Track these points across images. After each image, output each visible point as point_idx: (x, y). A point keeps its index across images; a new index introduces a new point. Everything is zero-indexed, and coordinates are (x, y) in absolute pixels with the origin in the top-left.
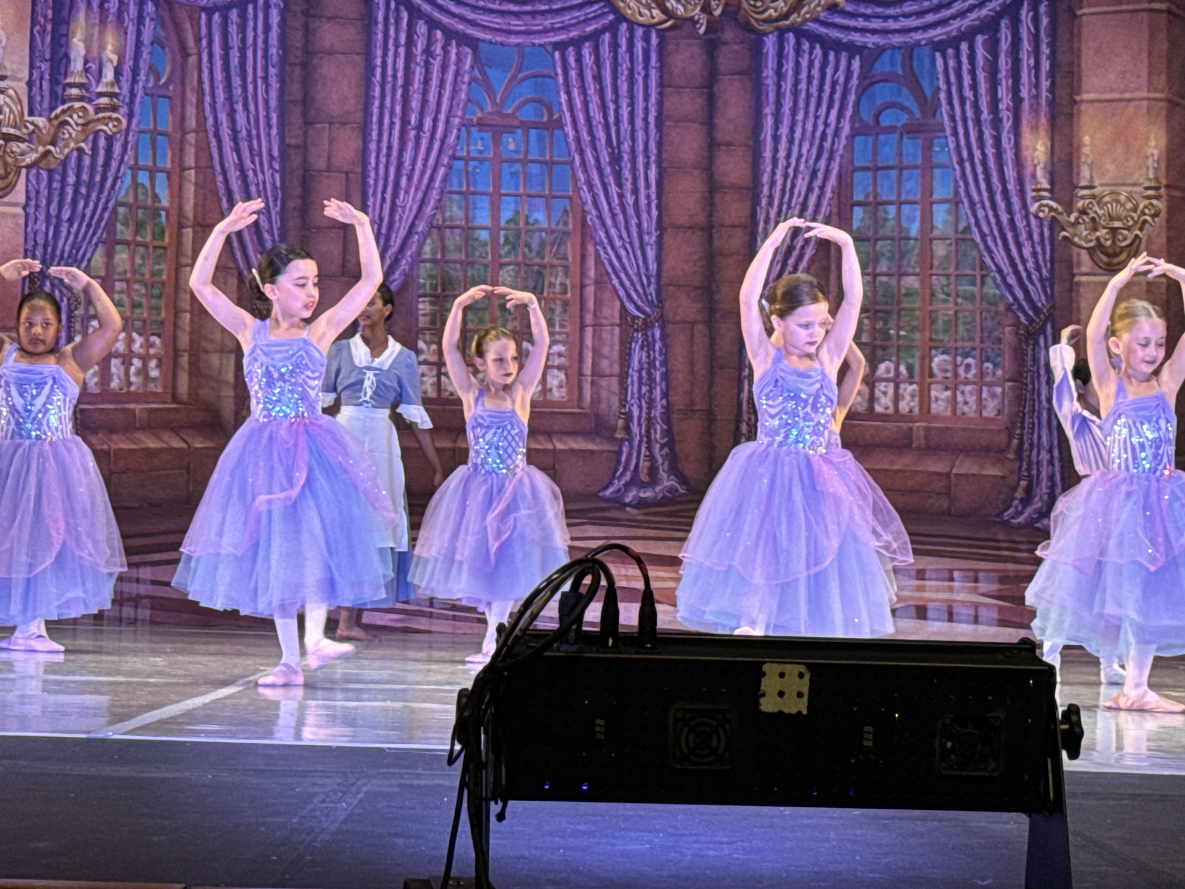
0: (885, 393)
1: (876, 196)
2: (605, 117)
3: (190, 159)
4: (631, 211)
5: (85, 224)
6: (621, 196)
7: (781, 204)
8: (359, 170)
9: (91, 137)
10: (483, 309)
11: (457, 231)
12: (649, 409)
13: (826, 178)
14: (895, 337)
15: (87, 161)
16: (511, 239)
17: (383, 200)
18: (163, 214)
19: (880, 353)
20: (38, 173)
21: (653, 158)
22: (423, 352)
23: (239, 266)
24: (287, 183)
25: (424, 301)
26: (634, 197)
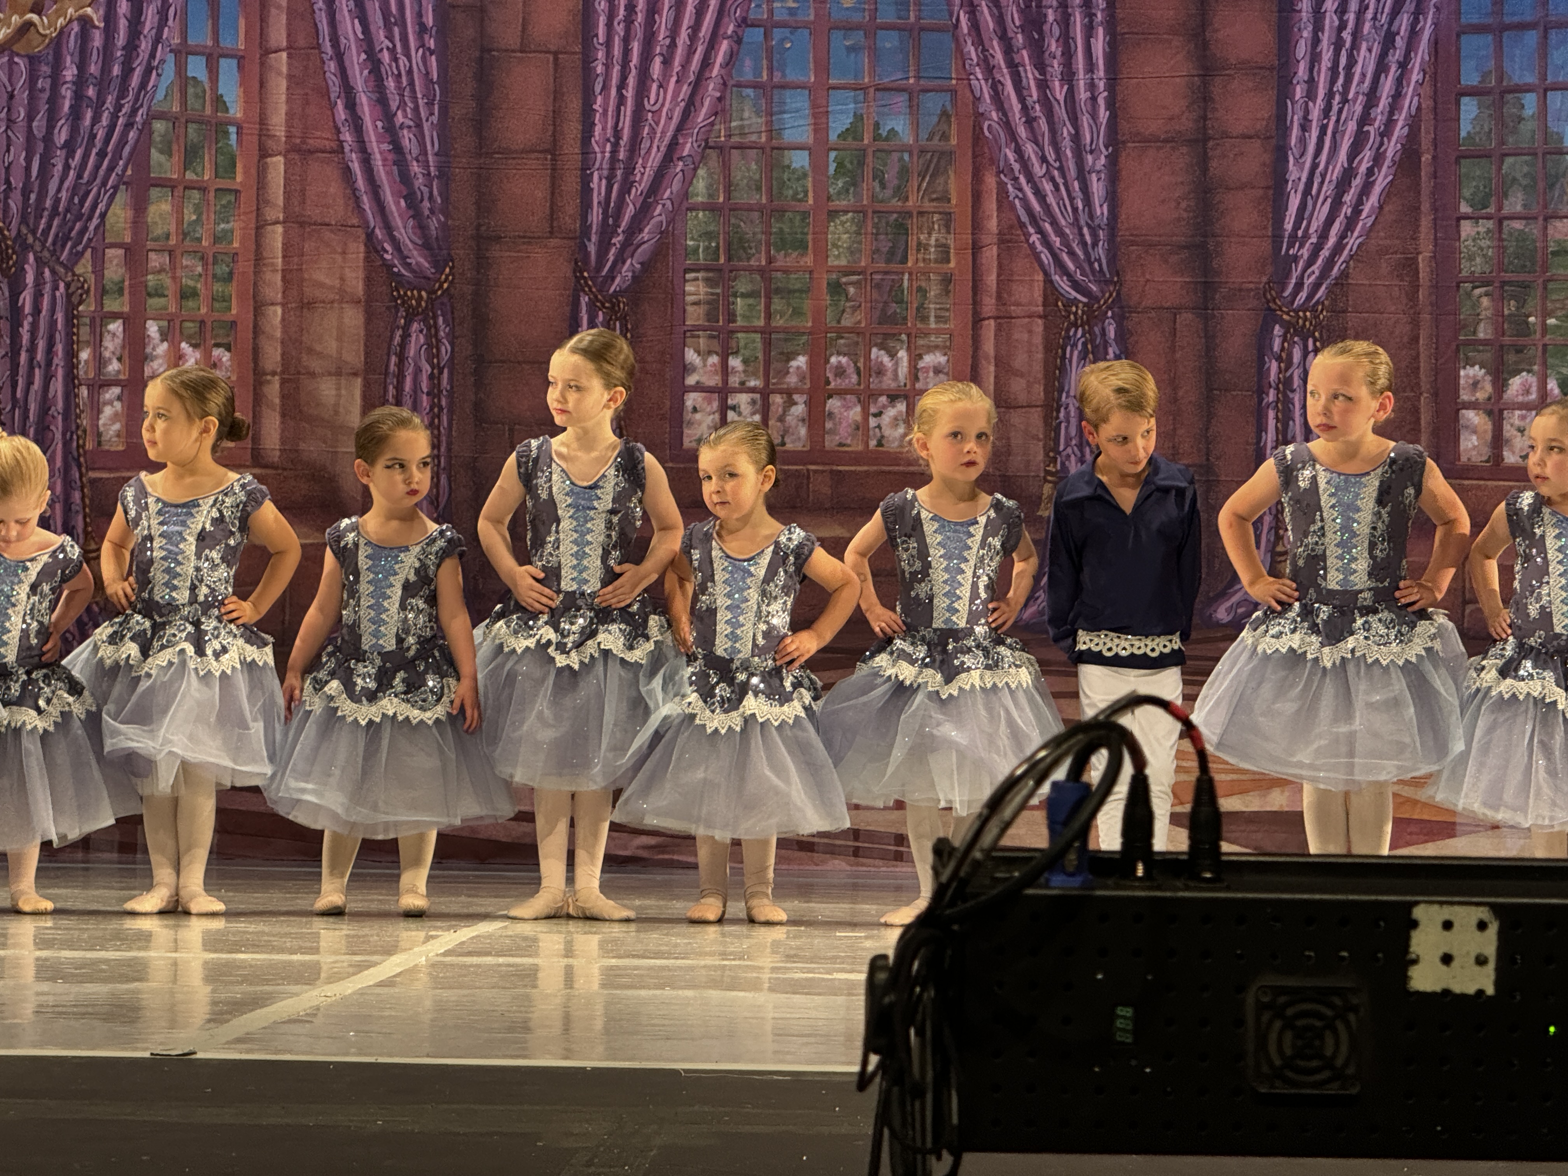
1: (1500, 79)
3: (278, 35)
4: (1061, 112)
5: (94, 151)
6: (1043, 85)
7: (1330, 95)
8: (578, 48)
10: (801, 291)
11: (753, 153)
13: (1410, 47)
14: (1539, 329)
15: (97, 40)
16: (849, 166)
17: (621, 99)
18: (233, 130)
19: (1511, 358)
20: (11, 62)
21: (1099, 15)
22: (694, 369)
23: (367, 222)
24: (451, 73)
25: (696, 279)
26: (1066, 87)
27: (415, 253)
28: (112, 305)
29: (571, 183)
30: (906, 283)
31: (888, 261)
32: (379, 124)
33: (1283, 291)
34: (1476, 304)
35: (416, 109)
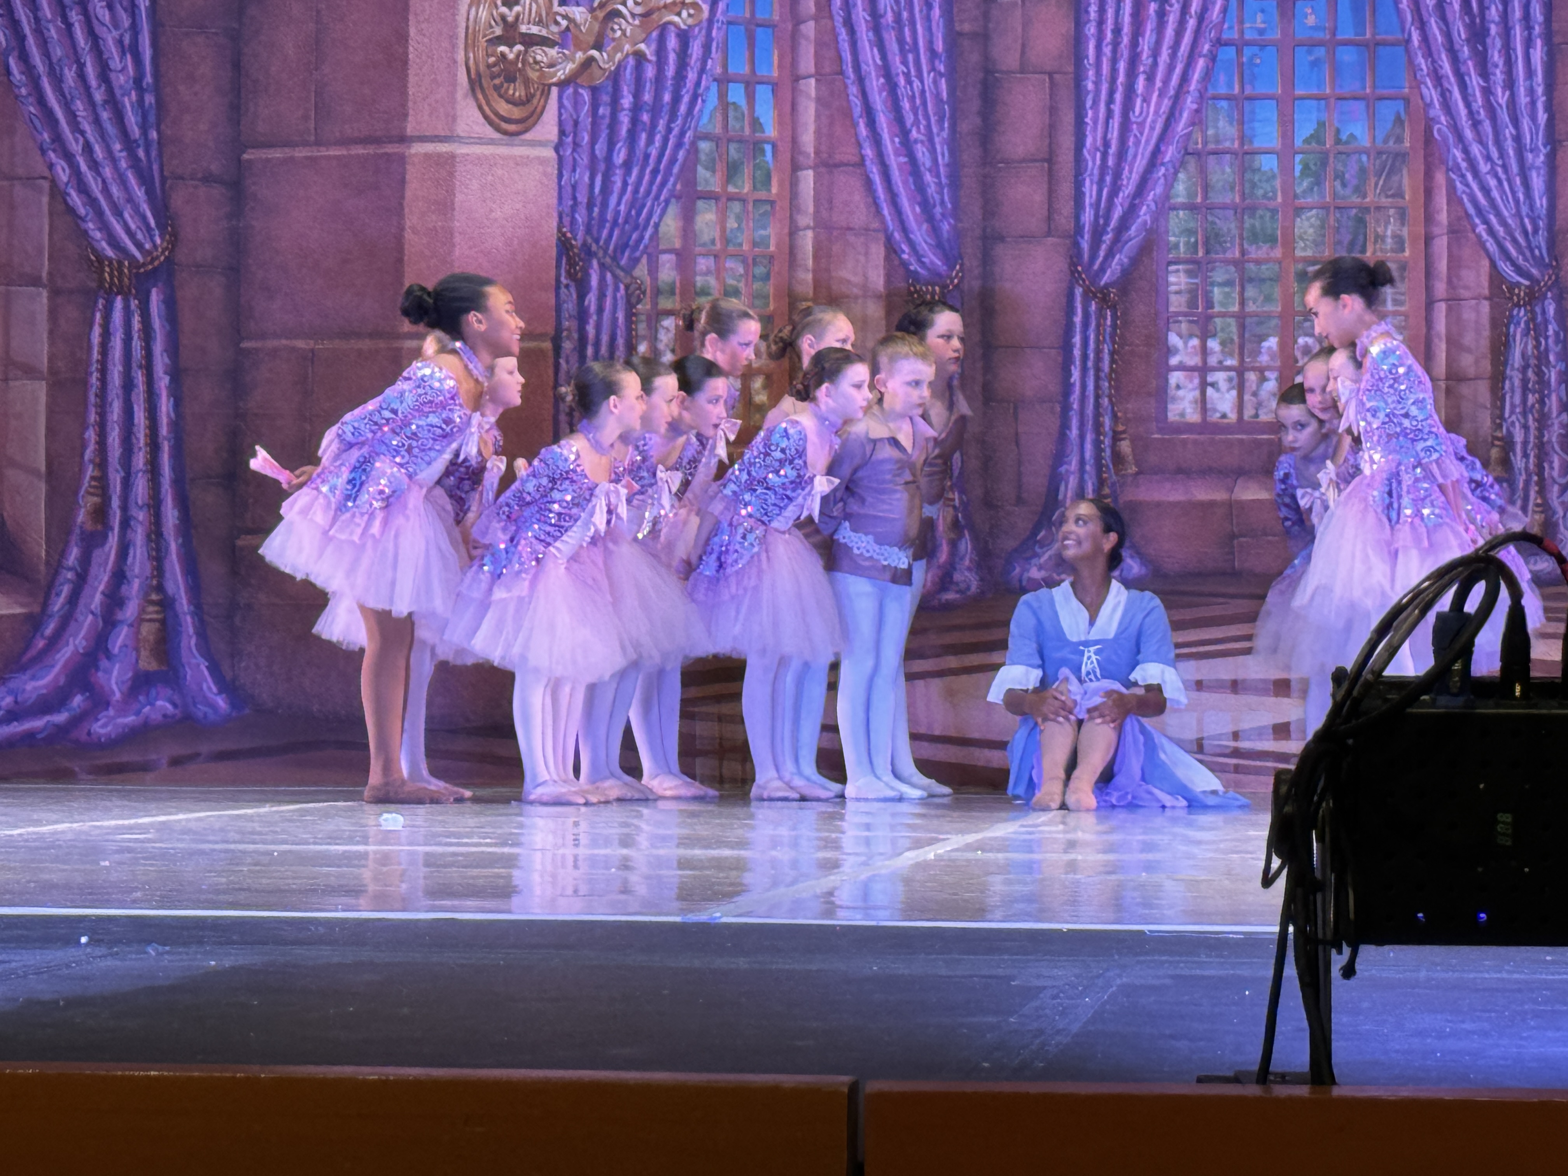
3: (807, 63)
4: (1504, 116)
5: (649, 169)
6: (1487, 92)
8: (1071, 69)
9: (655, 34)
10: (1271, 279)
11: (1228, 156)
12: (1540, 430)
15: (650, 72)
16: (1313, 167)
17: (1109, 114)
18: (768, 148)
20: (576, 92)
21: (1537, 29)
22: (1176, 351)
23: (886, 226)
24: (958, 93)
25: (1178, 271)
26: (1507, 93)
27: (929, 253)
28: (665, 303)
29: (1066, 188)
32: (897, 140)
35: (929, 127)
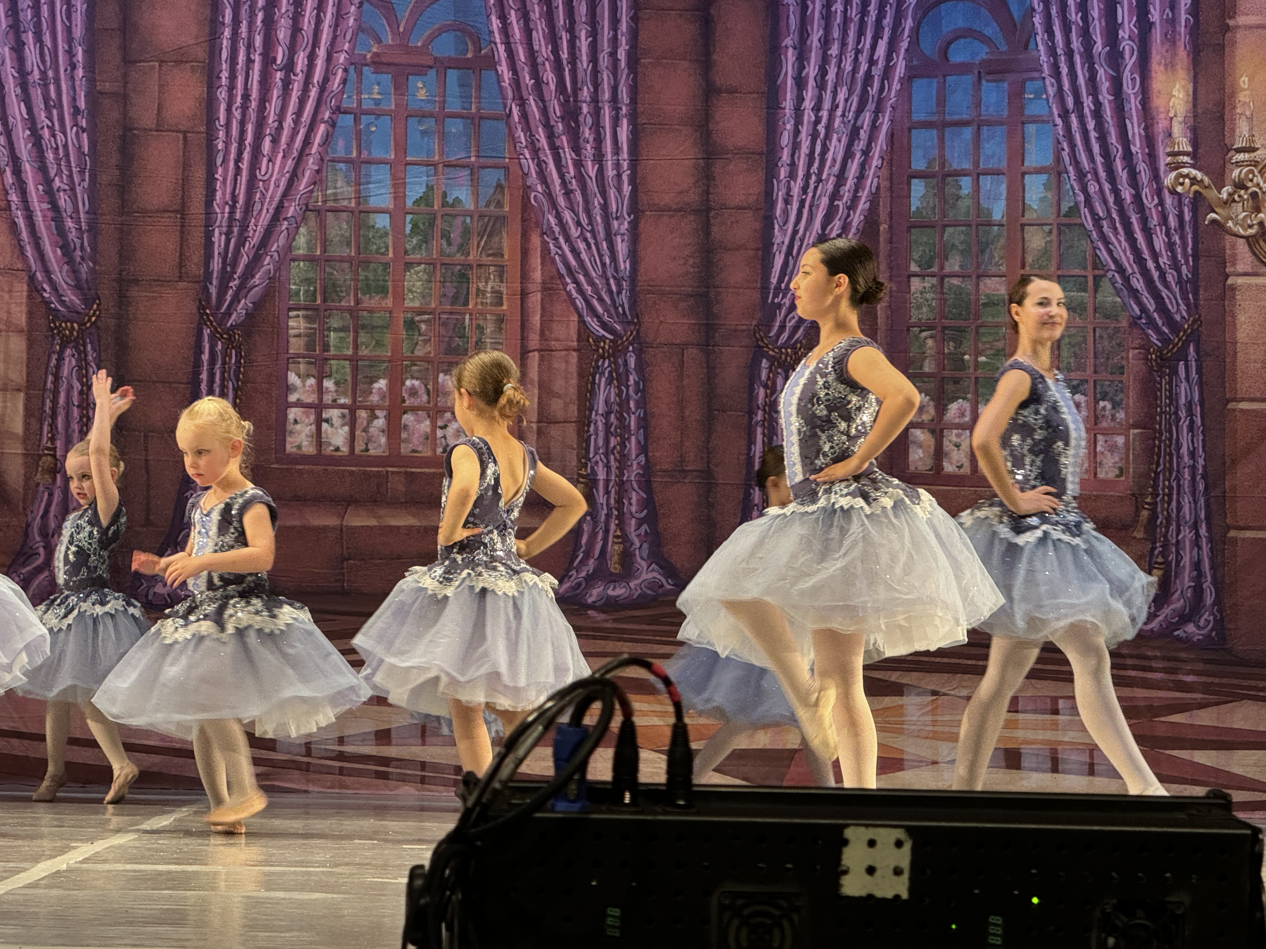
0: (958, 446)
1: (943, 165)
2: (556, 51)
4: (593, 186)
6: (579, 164)
7: (808, 176)
8: (203, 129)
10: (383, 327)
11: (344, 215)
12: (621, 469)
13: (871, 139)
14: (972, 365)
16: (421, 226)
17: (238, 170)
19: (950, 388)
21: (624, 110)
22: (295, 389)
23: (30, 267)
24: (99, 148)
25: (298, 316)
26: (597, 166)
27: (69, 292)
29: (196, 237)
30: (467, 321)
31: (453, 304)
32: (40, 188)
33: (769, 331)
34: (923, 344)
35: (70, 176)
